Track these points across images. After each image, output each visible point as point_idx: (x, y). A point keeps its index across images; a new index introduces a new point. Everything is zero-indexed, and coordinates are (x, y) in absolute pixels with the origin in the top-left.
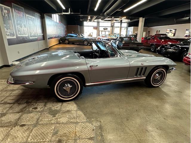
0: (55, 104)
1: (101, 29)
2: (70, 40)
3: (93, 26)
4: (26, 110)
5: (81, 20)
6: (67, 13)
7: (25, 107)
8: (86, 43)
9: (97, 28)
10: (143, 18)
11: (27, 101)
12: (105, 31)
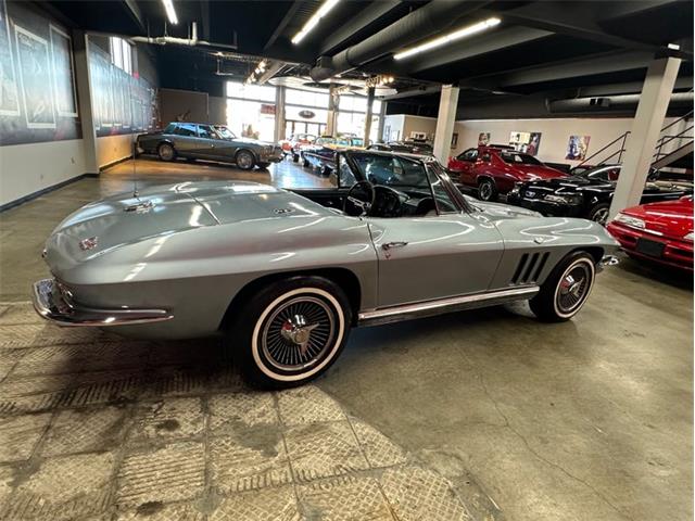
0: (245, 401)
1: (292, 113)
2: (178, 146)
3: (260, 101)
4: (127, 435)
5: (218, 73)
6: (186, 41)
7: (119, 424)
8: (244, 160)
9: (274, 109)
10: (455, 85)
11: (112, 397)
12: (306, 123)
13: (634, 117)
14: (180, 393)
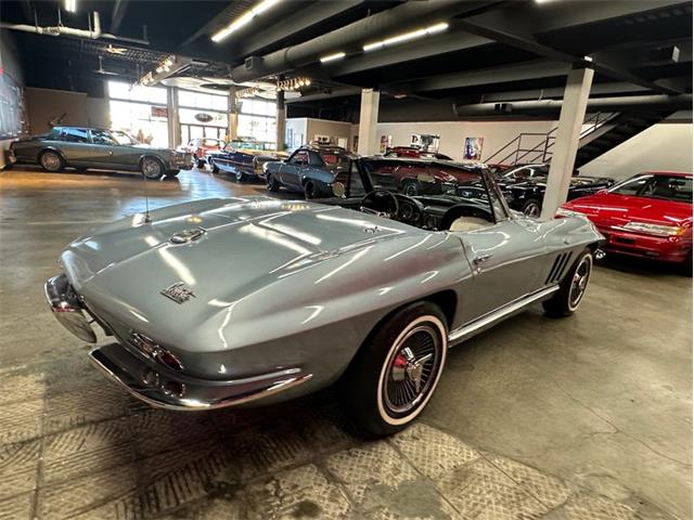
0: (365, 456)
1: (187, 117)
3: (149, 103)
5: (101, 71)
8: (149, 168)
9: (165, 112)
10: (376, 90)
11: (208, 486)
12: (203, 126)
13: (558, 119)
14: (287, 463)
